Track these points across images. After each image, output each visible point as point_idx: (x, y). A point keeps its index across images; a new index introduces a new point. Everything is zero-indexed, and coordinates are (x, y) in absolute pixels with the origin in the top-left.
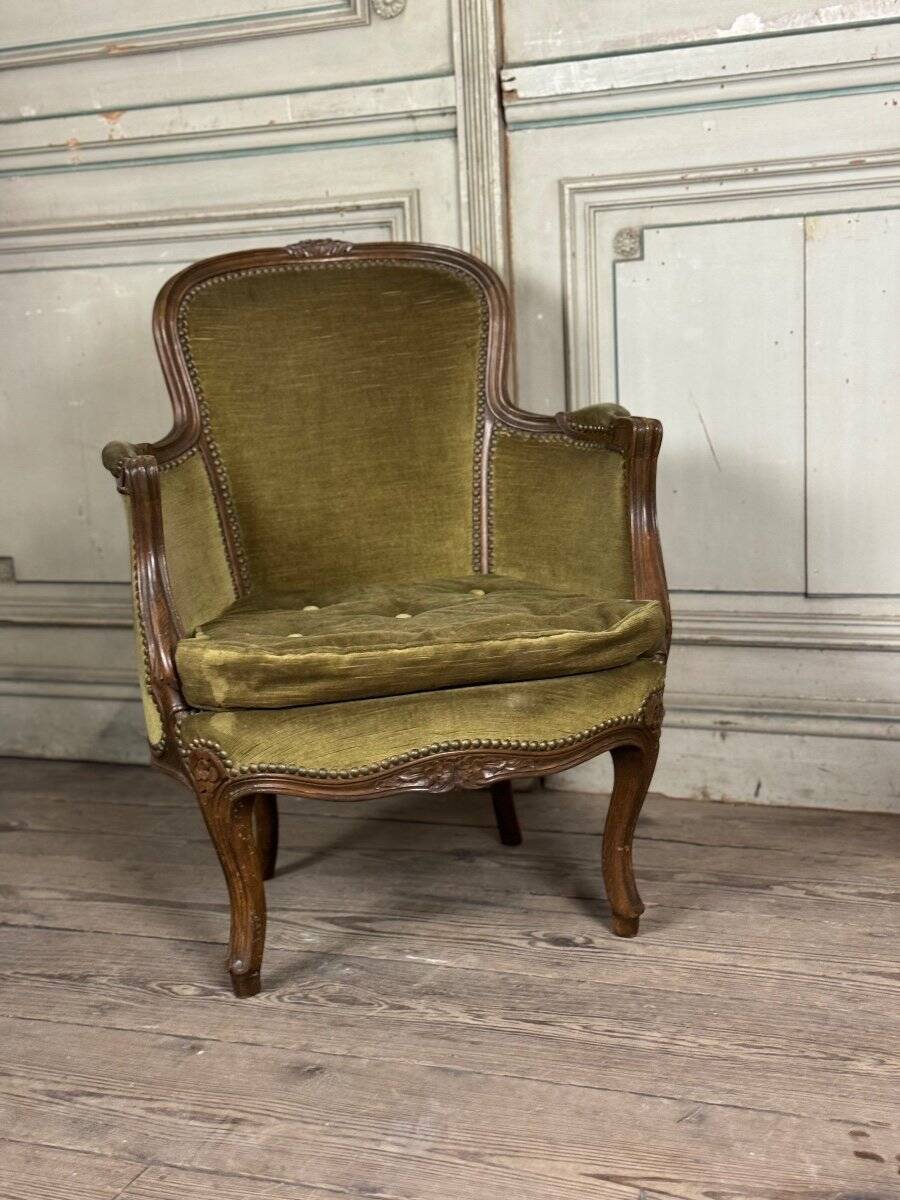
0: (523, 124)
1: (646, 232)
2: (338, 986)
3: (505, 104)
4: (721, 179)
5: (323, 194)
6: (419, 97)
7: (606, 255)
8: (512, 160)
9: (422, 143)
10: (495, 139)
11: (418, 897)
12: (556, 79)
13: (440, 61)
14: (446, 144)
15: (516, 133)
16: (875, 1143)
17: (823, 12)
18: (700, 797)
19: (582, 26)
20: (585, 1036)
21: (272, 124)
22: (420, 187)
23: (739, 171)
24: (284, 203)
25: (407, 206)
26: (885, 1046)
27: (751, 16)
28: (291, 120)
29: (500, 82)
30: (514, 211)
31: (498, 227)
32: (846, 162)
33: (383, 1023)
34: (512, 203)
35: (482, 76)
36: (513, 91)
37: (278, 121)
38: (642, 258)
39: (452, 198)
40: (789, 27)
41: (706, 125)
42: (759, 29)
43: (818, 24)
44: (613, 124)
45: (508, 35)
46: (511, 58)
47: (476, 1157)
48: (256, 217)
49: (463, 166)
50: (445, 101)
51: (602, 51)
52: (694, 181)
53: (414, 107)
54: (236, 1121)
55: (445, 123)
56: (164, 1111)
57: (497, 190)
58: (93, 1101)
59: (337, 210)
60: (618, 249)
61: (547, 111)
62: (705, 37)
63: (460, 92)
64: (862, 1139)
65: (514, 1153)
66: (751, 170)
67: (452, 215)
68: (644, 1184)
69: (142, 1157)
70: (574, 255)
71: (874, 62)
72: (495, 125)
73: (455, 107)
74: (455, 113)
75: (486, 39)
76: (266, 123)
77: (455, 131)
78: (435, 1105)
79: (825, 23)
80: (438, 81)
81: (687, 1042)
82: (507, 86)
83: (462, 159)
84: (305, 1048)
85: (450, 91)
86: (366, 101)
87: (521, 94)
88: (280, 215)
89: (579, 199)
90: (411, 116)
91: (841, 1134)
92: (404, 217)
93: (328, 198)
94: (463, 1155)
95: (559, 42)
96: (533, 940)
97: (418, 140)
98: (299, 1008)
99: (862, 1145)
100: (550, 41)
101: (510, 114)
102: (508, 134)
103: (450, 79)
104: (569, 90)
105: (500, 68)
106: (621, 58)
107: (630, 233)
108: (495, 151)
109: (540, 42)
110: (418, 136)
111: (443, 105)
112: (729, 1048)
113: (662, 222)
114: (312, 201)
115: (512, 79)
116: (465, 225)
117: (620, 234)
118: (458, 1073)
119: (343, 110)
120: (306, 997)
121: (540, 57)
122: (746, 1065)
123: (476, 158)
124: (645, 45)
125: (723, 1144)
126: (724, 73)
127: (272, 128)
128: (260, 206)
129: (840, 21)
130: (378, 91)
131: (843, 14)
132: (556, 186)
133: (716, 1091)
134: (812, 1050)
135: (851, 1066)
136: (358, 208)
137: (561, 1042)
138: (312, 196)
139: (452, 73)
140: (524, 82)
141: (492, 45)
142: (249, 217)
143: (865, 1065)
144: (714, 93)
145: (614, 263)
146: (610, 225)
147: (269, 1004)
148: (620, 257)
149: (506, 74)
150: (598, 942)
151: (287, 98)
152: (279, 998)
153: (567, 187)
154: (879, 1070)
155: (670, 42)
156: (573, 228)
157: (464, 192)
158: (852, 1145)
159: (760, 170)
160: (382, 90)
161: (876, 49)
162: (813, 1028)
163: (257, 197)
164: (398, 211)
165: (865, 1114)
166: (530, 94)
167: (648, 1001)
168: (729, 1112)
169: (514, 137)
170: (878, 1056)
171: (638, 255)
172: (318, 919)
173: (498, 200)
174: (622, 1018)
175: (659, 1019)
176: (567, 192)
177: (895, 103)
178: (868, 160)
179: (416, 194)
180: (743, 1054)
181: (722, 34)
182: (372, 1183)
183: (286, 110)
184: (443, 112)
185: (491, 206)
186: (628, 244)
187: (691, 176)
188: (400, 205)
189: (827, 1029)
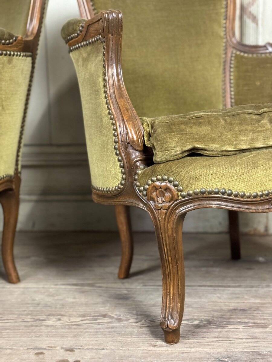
16: (47, 357)
26: (63, 313)
64: (41, 356)
91: (31, 354)
99: (40, 358)
134: (28, 318)
135: (44, 323)
143: (50, 322)
154: (58, 323)
158: (35, 359)
162: (31, 309)
165: (45, 344)
170: (59, 317)
189: (38, 308)
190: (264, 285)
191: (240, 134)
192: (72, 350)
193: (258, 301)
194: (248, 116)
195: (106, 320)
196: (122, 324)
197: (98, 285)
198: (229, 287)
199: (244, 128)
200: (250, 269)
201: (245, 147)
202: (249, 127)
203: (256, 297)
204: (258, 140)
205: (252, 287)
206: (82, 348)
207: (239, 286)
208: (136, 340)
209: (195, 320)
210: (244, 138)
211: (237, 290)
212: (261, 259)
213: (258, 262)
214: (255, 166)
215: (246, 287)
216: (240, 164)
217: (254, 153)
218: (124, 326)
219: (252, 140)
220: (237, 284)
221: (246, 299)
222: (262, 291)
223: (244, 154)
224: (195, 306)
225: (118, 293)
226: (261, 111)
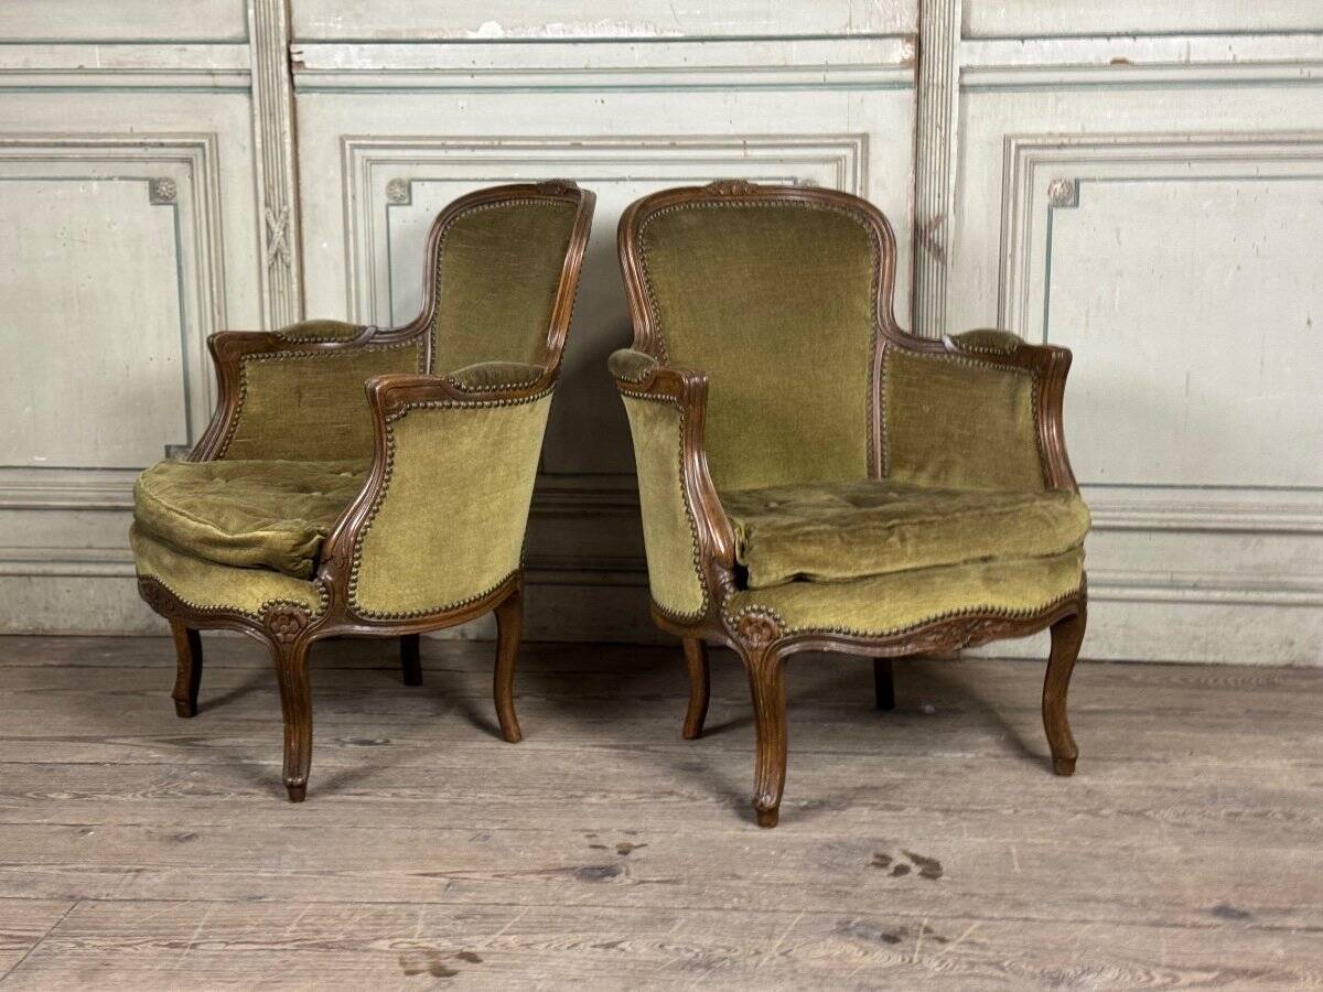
0: (309, 89)
1: (414, 184)
2: (191, 785)
3: (294, 71)
4: (473, 148)
5: (128, 130)
6: (220, 58)
7: (381, 200)
8: (301, 117)
9: (220, 95)
10: (286, 99)
11: (241, 720)
12: (339, 57)
13: (236, 30)
14: (242, 98)
15: (304, 95)
16: (602, 839)
17: (548, 27)
18: (460, 638)
19: (358, 16)
20: (394, 799)
21: (81, 67)
22: (218, 130)
23: (487, 143)
24: (92, 135)
25: (207, 146)
26: (606, 787)
27: (493, 23)
28: (98, 66)
29: (289, 54)
30: (301, 158)
31: (289, 171)
32: (568, 143)
33: (234, 805)
34: (300, 151)
35: (274, 47)
36: (301, 63)
37: (87, 67)
38: (410, 203)
39: (247, 142)
40: (523, 36)
41: (460, 104)
42: (500, 35)
43: (544, 36)
44: (385, 96)
45: (295, 16)
46: (298, 35)
47: (330, 873)
48: (65, 145)
49: (258, 119)
50: (242, 64)
51: (375, 38)
52: (452, 147)
53: (215, 66)
54: (138, 871)
55: (242, 81)
56: (77, 870)
57: (288, 140)
58: (15, 869)
59: (142, 145)
60: (390, 194)
61: (330, 80)
62: (458, 36)
63: (255, 59)
64: (594, 839)
65: (358, 869)
66: (496, 143)
67: (248, 157)
68: (452, 875)
69: (71, 898)
70: (354, 197)
71: (588, 70)
72: (286, 88)
73: (250, 70)
74: (250, 74)
75: (277, 19)
76: (76, 66)
77: (249, 89)
78: (292, 848)
79: (550, 36)
80: (235, 47)
81: (469, 797)
82: (296, 58)
83: (257, 112)
84: (178, 824)
85: (247, 56)
86: (169, 57)
87: (308, 65)
88: (87, 145)
89: (358, 152)
90: (211, 73)
91: (581, 837)
92: (204, 156)
93: (132, 134)
94: (322, 873)
95: (339, 26)
96: (344, 744)
97: (216, 93)
98: (164, 800)
99: (594, 841)
100: (331, 25)
101: (298, 79)
102: (296, 95)
103: (246, 46)
104: (347, 67)
105: (290, 42)
106: (392, 46)
107: (400, 183)
108: (286, 109)
109: (323, 24)
110: (216, 89)
111: (240, 67)
112: (500, 798)
113: (425, 176)
114: (116, 135)
115: (300, 53)
116: (260, 166)
117: (392, 183)
118: (304, 829)
119: (148, 63)
120: (166, 793)
121: (322, 36)
122: (514, 806)
123: (270, 113)
124: (411, 37)
125: (503, 850)
126: (473, 66)
127: (81, 71)
128: (69, 136)
129: (561, 36)
130: (181, 50)
131: (564, 31)
132: (338, 142)
133: (494, 822)
134: (557, 794)
135: (583, 800)
136: (162, 145)
137: (379, 805)
138: (118, 130)
139: (247, 41)
140: (309, 55)
141: (282, 24)
142: (57, 145)
143: (594, 800)
144: (467, 80)
145: (388, 206)
146: (383, 176)
147: (136, 800)
148: (391, 201)
149: (295, 48)
150: (394, 741)
151: (96, 48)
152: (144, 795)
153: (348, 142)
154: (606, 801)
155: (430, 37)
156: (353, 176)
157: (258, 140)
158: (587, 842)
159: (503, 143)
160: (185, 50)
161: (589, 61)
162: (557, 781)
163: (65, 128)
164: (199, 150)
165: (595, 825)
166: (316, 66)
167: (438, 775)
168: (504, 833)
169: (302, 98)
170: (602, 794)
171: (406, 201)
172: (157, 741)
173: (288, 148)
174: (421, 786)
175: (448, 785)
176: (347, 147)
177: (603, 102)
178: (584, 143)
179: (214, 137)
180: (511, 800)
181: (472, 36)
182: (258, 894)
183: (96, 57)
184: (239, 73)
185: (283, 153)
186: (398, 191)
187: (449, 143)
188: (201, 145)
189: (567, 781)
190: (919, 752)
191: (860, 557)
192: (634, 833)
193: (901, 775)
194: (871, 531)
195: (674, 798)
196: (698, 803)
197: (651, 748)
198: (863, 754)
199: (865, 549)
200: (904, 725)
201: (867, 572)
202: (873, 548)
203: (900, 770)
204: (884, 564)
205: (899, 755)
206: (646, 831)
207: (879, 754)
208: (719, 824)
209: (803, 800)
210: (865, 562)
211: (873, 760)
212: (928, 708)
213: (921, 714)
214: (879, 597)
215: (890, 754)
216: (860, 595)
217: (880, 580)
218: (700, 807)
219: (877, 564)
220: (876, 751)
221: (884, 773)
222: (911, 761)
223: (866, 582)
224: (804, 781)
225: (685, 761)
226: (891, 523)
